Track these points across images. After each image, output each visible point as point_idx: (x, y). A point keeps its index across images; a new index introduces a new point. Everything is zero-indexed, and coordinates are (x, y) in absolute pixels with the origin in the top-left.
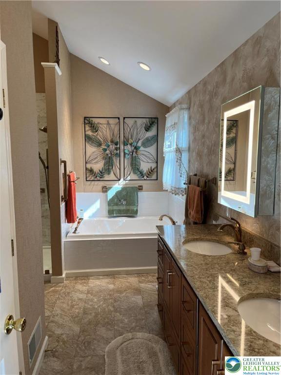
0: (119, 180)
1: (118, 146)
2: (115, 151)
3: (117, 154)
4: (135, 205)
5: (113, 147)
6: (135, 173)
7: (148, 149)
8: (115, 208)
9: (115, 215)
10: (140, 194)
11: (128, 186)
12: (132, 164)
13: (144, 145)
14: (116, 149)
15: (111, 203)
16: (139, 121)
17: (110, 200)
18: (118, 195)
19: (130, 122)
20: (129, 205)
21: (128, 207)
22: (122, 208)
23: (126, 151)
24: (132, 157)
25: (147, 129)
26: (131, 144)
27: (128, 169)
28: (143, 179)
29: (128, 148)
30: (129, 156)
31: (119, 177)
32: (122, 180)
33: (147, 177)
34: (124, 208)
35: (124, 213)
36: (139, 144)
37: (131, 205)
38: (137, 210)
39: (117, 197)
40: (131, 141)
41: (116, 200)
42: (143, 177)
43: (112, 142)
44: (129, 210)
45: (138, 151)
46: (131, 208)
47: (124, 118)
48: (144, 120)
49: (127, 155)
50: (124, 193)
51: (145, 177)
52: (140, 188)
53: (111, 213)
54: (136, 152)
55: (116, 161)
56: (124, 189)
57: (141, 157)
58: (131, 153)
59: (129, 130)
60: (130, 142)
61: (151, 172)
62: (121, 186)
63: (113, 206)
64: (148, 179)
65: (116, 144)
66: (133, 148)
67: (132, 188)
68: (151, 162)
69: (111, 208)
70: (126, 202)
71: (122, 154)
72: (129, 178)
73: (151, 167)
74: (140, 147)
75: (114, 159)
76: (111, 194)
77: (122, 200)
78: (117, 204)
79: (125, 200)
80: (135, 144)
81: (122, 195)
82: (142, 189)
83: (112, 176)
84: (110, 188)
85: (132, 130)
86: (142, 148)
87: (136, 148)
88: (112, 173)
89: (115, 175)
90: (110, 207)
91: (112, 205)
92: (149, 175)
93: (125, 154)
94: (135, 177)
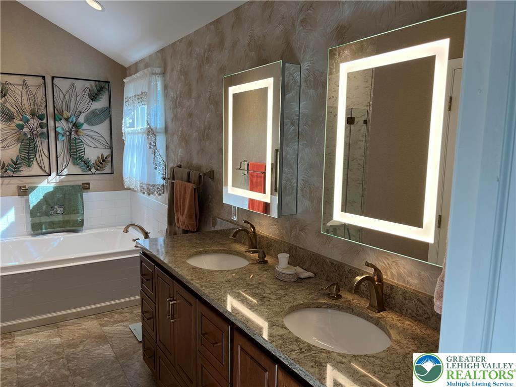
0: (50, 175)
1: (45, 121)
2: (39, 129)
3: (42, 133)
4: (78, 213)
5: (34, 123)
6: (75, 164)
7: (96, 128)
8: (44, 219)
9: (44, 231)
10: (86, 196)
11: (64, 184)
12: (70, 150)
13: (88, 120)
14: (41, 126)
15: (35, 212)
16: (79, 85)
17: (34, 207)
18: (49, 199)
19: (63, 85)
20: (68, 214)
21: (67, 218)
22: (56, 219)
23: (59, 130)
24: (70, 139)
25: (94, 97)
26: (67, 119)
27: (63, 157)
28: (90, 172)
29: (62, 126)
30: (64, 138)
31: (47, 170)
32: (54, 174)
33: (97, 170)
34: (61, 218)
35: (60, 227)
36: (81, 119)
37: (71, 213)
38: (82, 221)
39: (46, 201)
40: (66, 114)
41: (44, 207)
42: (90, 170)
43: (33, 114)
44: (69, 221)
45: (80, 130)
46: (73, 217)
47: (53, 78)
48: (88, 84)
49: (60, 137)
50: (59, 195)
51: (93, 170)
52: (86, 187)
53: (37, 229)
54: (76, 132)
55: (41, 145)
56: (58, 189)
57: (86, 140)
58: (68, 133)
59: (62, 96)
60: (65, 116)
61: (101, 162)
62: (53, 185)
63: (40, 216)
64: (97, 172)
65: (41, 119)
66: (70, 125)
67: (73, 186)
68: (101, 146)
69: (37, 220)
70: (62, 209)
71: (52, 135)
72: (65, 172)
73: (102, 155)
74: (83, 124)
75: (38, 141)
76: (35, 198)
77: (56, 207)
78: (47, 214)
79: (60, 206)
80: (75, 119)
81: (56, 199)
82: (89, 188)
83: (35, 169)
84: (33, 188)
85: (67, 97)
86: (85, 126)
87: (77, 126)
88: (35, 163)
89: (41, 167)
90: (34, 219)
91: (38, 214)
92: (99, 166)
93: (56, 134)
94: (76, 170)
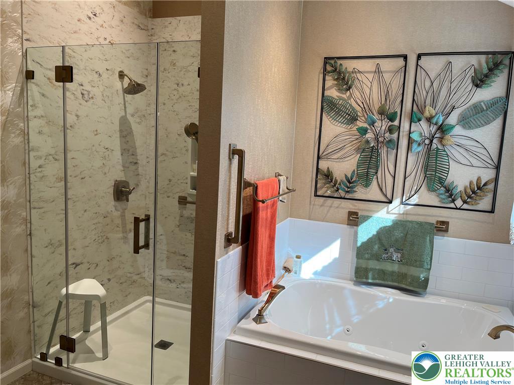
0: (390, 202)
1: (396, 123)
2: (387, 135)
3: (390, 141)
4: (421, 266)
5: (382, 125)
6: (431, 189)
7: (476, 133)
8: (373, 264)
9: (370, 281)
10: (440, 241)
11: (410, 218)
12: (426, 168)
13: (466, 121)
14: (390, 130)
15: (363, 251)
16: (459, 63)
17: (363, 244)
18: (384, 236)
19: (433, 65)
20: (407, 264)
21: (404, 269)
22: (389, 267)
23: (415, 136)
24: (429, 150)
25: (479, 81)
26: (429, 120)
27: (416, 176)
28: (452, 205)
29: (422, 129)
30: (420, 148)
31: (389, 195)
32: (396, 202)
33: (465, 202)
34: (395, 268)
35: (392, 281)
36: (453, 119)
37: (411, 265)
38: (427, 280)
39: (380, 239)
40: (429, 111)
41: (376, 247)
42: (453, 201)
43: (382, 112)
44: (406, 274)
45: (447, 137)
46: (413, 271)
47: (419, 57)
48: (473, 60)
49: (415, 146)
50: (398, 234)
51: (459, 203)
52: (442, 227)
53: (361, 276)
54: (441, 139)
55: (386, 157)
56: (398, 224)
57: (455, 152)
58: (427, 142)
59: (428, 84)
60: (427, 114)
61: (476, 191)
62: (393, 217)
63: (368, 259)
64: (465, 206)
65: (392, 119)
66: (434, 129)
67: (421, 224)
68: (479, 164)
69: (363, 263)
70: (399, 255)
71: (404, 143)
72: (415, 200)
73: (479, 179)
74: (454, 126)
75: (383, 151)
76: (366, 232)
78: (377, 258)
79: (398, 250)
80: (441, 119)
81: (393, 239)
82: (446, 230)
83: (373, 192)
84: (366, 218)
85: (435, 85)
86: (458, 130)
87: (443, 129)
88: (374, 183)
89: (381, 190)
90: (361, 261)
91: (366, 256)
92: (469, 197)
93: (410, 141)
94: (431, 199)
